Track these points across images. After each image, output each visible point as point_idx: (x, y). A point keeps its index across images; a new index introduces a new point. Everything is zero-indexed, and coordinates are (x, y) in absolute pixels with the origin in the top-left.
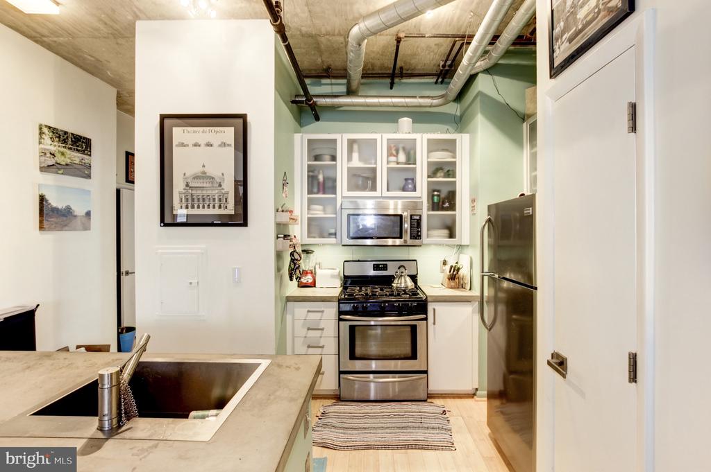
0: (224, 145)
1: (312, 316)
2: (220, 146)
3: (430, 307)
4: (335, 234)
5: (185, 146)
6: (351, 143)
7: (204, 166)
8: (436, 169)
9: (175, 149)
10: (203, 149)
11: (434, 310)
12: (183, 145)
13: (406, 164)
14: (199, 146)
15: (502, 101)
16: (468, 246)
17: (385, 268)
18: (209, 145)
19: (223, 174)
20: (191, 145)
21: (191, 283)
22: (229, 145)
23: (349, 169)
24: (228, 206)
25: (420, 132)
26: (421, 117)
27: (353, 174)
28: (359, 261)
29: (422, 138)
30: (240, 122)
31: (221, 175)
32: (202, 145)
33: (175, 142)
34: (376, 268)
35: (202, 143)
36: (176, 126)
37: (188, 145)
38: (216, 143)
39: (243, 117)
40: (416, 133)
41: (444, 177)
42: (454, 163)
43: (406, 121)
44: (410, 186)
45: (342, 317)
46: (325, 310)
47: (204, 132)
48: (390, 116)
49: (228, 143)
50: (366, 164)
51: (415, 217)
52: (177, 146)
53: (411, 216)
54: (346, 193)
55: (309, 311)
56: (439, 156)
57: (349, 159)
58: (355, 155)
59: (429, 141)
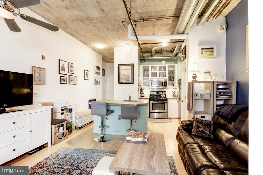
0: (129, 69)
3: (168, 100)
4: (149, 86)
5: (123, 70)
6: (152, 67)
7: (126, 73)
8: (170, 72)
9: (121, 70)
10: (126, 70)
13: (164, 71)
17: (159, 93)
18: (127, 69)
19: (129, 74)
24: (130, 80)
25: (167, 64)
27: (152, 73)
30: (132, 65)
34: (157, 93)
36: (121, 66)
41: (172, 73)
42: (174, 71)
43: (164, 62)
44: (164, 76)
45: (150, 102)
47: (126, 67)
50: (155, 71)
51: (165, 82)
54: (151, 77)
56: (171, 69)
57: (152, 70)
58: (153, 69)
59: (169, 66)
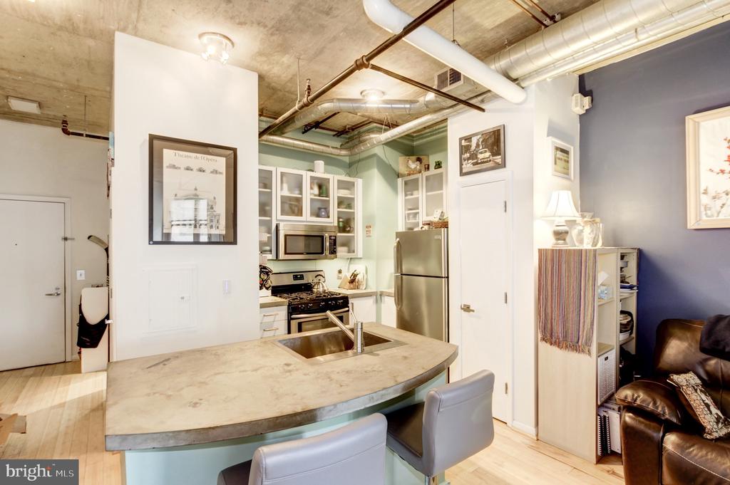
0: (215, 172)
1: (267, 320)
2: (212, 172)
3: (351, 301)
4: (271, 251)
5: (176, 168)
6: (283, 174)
7: (196, 189)
8: (341, 202)
9: (165, 170)
10: (195, 173)
11: (353, 304)
12: (174, 167)
13: (319, 196)
14: (192, 170)
15: (387, 162)
16: (361, 258)
17: (302, 278)
18: (201, 170)
19: (215, 198)
20: (182, 169)
21: (183, 298)
22: (220, 173)
23: (282, 197)
24: (220, 226)
25: (332, 174)
26: (330, 161)
27: (284, 200)
28: (280, 273)
29: (334, 178)
30: (232, 156)
31: (213, 198)
32: (195, 170)
33: (166, 163)
34: (296, 278)
35: (195, 168)
36: (166, 148)
37: (180, 168)
38: (208, 170)
39: (235, 150)
40: (329, 173)
41: (346, 208)
42: (353, 199)
43: (320, 164)
44: (323, 213)
45: (293, 316)
46: (279, 313)
47: (196, 158)
48: (308, 156)
49: (219, 170)
50: (291, 193)
51: (333, 238)
52: (167, 167)
53: (330, 236)
54: (280, 217)
55: (264, 316)
56: (344, 193)
57: (282, 189)
58: (285, 186)
59: (339, 181)
